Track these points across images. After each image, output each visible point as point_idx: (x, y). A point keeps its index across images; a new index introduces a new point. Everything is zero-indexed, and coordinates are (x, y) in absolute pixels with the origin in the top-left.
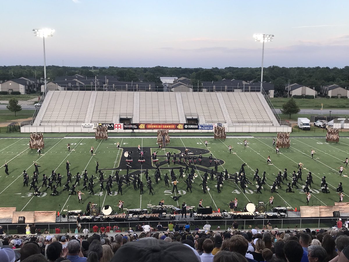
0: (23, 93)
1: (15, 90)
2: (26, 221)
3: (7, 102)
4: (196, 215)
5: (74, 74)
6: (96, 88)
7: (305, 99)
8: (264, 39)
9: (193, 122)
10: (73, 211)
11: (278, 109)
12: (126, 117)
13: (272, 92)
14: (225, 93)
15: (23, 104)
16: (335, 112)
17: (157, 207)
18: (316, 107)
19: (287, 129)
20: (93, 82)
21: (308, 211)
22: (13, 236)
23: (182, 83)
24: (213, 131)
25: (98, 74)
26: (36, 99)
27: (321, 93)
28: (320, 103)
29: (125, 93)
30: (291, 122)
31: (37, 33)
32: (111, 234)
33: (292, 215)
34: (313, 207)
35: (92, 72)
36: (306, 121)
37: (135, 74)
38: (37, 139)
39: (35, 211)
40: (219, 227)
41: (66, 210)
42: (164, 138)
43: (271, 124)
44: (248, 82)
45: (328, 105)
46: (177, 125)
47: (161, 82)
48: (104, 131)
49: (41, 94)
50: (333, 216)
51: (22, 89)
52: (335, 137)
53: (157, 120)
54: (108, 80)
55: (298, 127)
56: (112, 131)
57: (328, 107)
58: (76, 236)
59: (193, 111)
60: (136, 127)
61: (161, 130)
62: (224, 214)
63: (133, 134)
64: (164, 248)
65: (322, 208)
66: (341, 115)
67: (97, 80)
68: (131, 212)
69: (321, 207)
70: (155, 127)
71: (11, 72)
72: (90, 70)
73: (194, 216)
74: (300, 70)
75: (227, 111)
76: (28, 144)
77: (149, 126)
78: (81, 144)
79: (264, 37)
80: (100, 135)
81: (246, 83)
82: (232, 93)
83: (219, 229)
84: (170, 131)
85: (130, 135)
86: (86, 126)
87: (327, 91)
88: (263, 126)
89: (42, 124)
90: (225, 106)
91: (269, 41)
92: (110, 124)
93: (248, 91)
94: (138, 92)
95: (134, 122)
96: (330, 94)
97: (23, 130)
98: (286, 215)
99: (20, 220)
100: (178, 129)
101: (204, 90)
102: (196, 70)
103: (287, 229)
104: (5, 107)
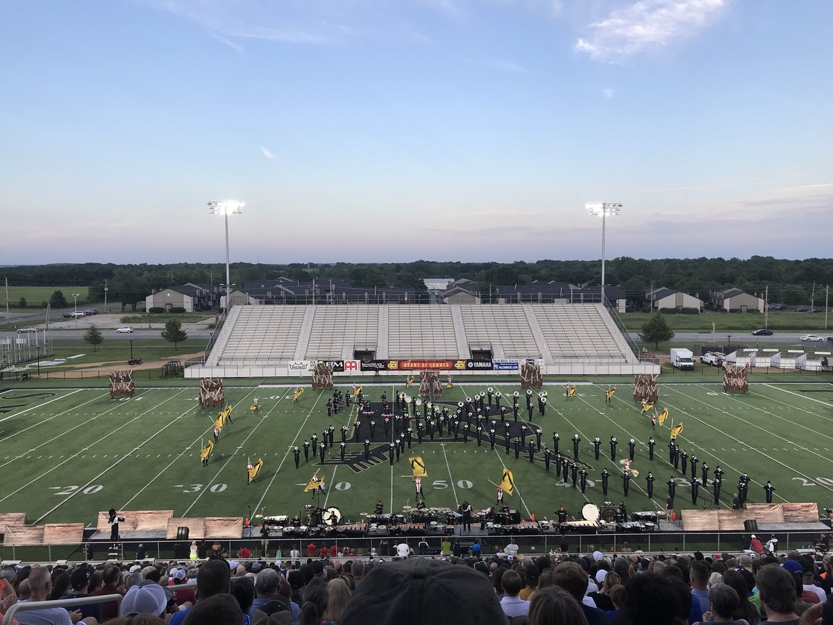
0: (190, 311)
1: (176, 305)
2: (191, 536)
3: (163, 326)
4: (492, 526)
5: (275, 276)
6: (314, 300)
7: (682, 315)
8: (604, 212)
9: (482, 356)
10: (273, 517)
11: (634, 332)
12: (364, 349)
13: (622, 303)
14: (538, 306)
15: (190, 329)
16: (737, 337)
17: (421, 512)
18: (702, 328)
19: (653, 369)
20: (310, 290)
21: (696, 520)
22: (168, 562)
23: (464, 290)
24: (519, 372)
25: (318, 276)
26: (212, 320)
27: (711, 304)
28: (710, 322)
29: (364, 308)
30: (659, 356)
31: (216, 208)
32: (340, 560)
33: (667, 526)
34: (707, 512)
35: (307, 272)
36: (686, 353)
37: (380, 274)
38: (212, 389)
39: (207, 518)
40: (533, 548)
41: (261, 516)
42: (431, 385)
43: (623, 360)
44: (579, 285)
45: (725, 325)
46: (455, 362)
47: (426, 288)
48: (327, 374)
49: (221, 311)
50: (744, 529)
51: (187, 303)
52: (740, 382)
53: (418, 353)
54: (334, 285)
55: (672, 365)
56: (341, 374)
57: (725, 329)
58: (278, 562)
59: (483, 338)
60: (382, 366)
61: (426, 371)
62: (543, 524)
63: (378, 379)
64: (434, 573)
65: (723, 514)
66: (749, 343)
67: (316, 286)
68: (373, 521)
69: (722, 511)
70: (415, 365)
71: (170, 275)
72: (304, 270)
73: (488, 528)
74: (672, 264)
75: (542, 336)
76: (197, 399)
77: (405, 365)
78: (287, 397)
79: (604, 208)
80: (319, 380)
81: (576, 288)
82: (550, 305)
83: (533, 552)
84: (442, 373)
85: (372, 380)
86: (296, 365)
87: (721, 300)
88: (608, 364)
89: (221, 363)
90: (539, 329)
91: (614, 214)
92: (338, 362)
93: (579, 302)
94: (387, 306)
95: (379, 357)
96: (727, 304)
97: (188, 373)
98: (656, 527)
99: (180, 533)
100: (456, 369)
101: (502, 300)
102: (487, 266)
103: (658, 553)
104: (158, 333)
